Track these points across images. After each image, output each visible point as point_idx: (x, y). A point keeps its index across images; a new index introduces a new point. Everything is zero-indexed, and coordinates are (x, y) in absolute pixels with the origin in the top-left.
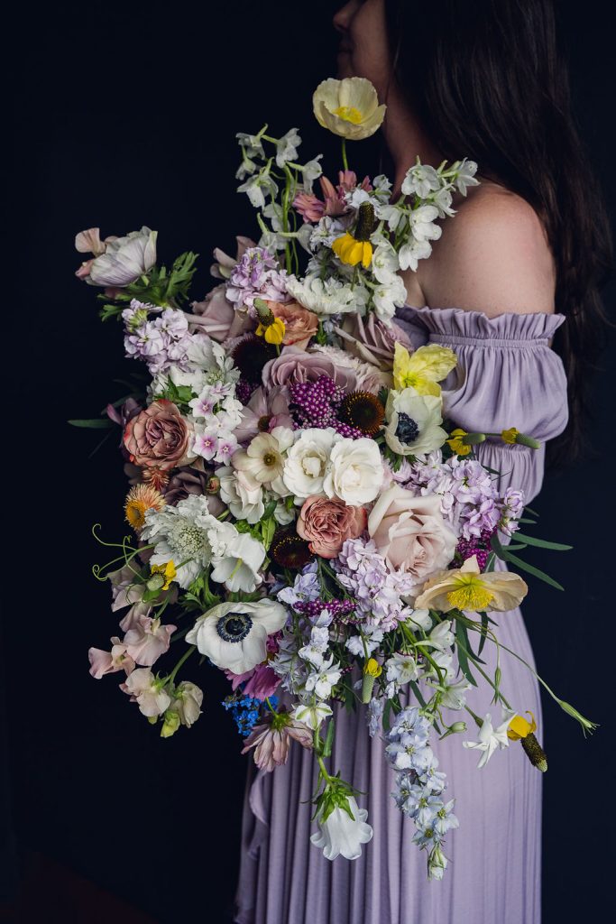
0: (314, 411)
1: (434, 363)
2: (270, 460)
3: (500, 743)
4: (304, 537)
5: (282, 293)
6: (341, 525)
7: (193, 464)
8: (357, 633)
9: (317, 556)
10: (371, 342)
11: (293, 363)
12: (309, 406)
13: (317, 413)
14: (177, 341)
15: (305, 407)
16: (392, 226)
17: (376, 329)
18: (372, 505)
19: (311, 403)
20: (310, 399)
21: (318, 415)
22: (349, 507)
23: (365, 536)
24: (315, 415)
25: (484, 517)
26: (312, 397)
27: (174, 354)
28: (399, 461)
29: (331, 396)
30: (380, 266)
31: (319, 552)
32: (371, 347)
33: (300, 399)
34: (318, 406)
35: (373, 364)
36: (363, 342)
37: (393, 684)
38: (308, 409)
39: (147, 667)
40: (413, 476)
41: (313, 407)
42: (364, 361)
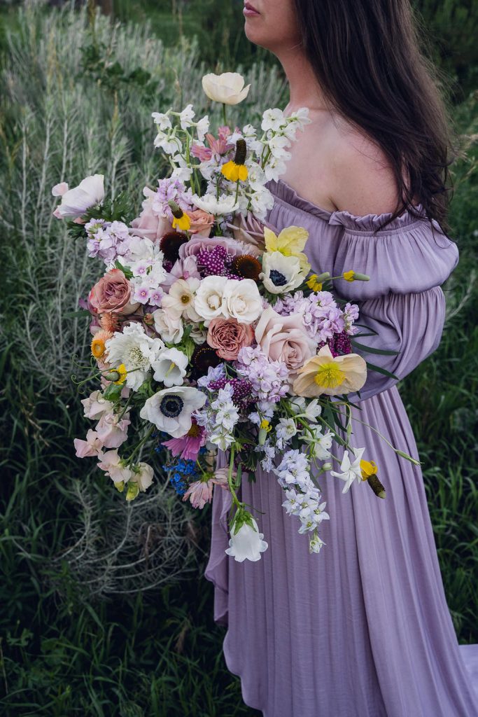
0: (214, 268)
1: (294, 240)
2: (185, 299)
3: (357, 475)
4: (213, 347)
5: (190, 205)
6: (236, 338)
7: (135, 312)
8: (255, 410)
9: (223, 360)
10: (250, 229)
11: (199, 243)
12: (210, 264)
13: (216, 269)
14: (122, 241)
15: (208, 265)
16: (259, 154)
17: (253, 221)
18: (256, 322)
19: (211, 262)
20: (210, 259)
21: (217, 270)
22: (241, 325)
23: (254, 344)
24: (215, 270)
25: (333, 324)
26: (212, 258)
27: (121, 249)
28: (275, 300)
29: (225, 258)
30: (254, 181)
31: (224, 357)
32: (250, 232)
33: (204, 260)
34: (216, 264)
35: (253, 244)
36: (245, 230)
37: (281, 439)
38: (210, 267)
39: (115, 449)
40: (285, 308)
41: (213, 265)
42: (248, 242)
